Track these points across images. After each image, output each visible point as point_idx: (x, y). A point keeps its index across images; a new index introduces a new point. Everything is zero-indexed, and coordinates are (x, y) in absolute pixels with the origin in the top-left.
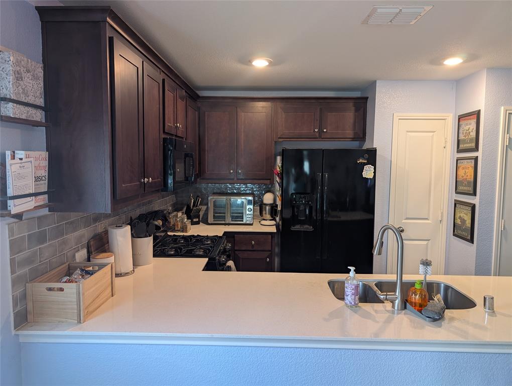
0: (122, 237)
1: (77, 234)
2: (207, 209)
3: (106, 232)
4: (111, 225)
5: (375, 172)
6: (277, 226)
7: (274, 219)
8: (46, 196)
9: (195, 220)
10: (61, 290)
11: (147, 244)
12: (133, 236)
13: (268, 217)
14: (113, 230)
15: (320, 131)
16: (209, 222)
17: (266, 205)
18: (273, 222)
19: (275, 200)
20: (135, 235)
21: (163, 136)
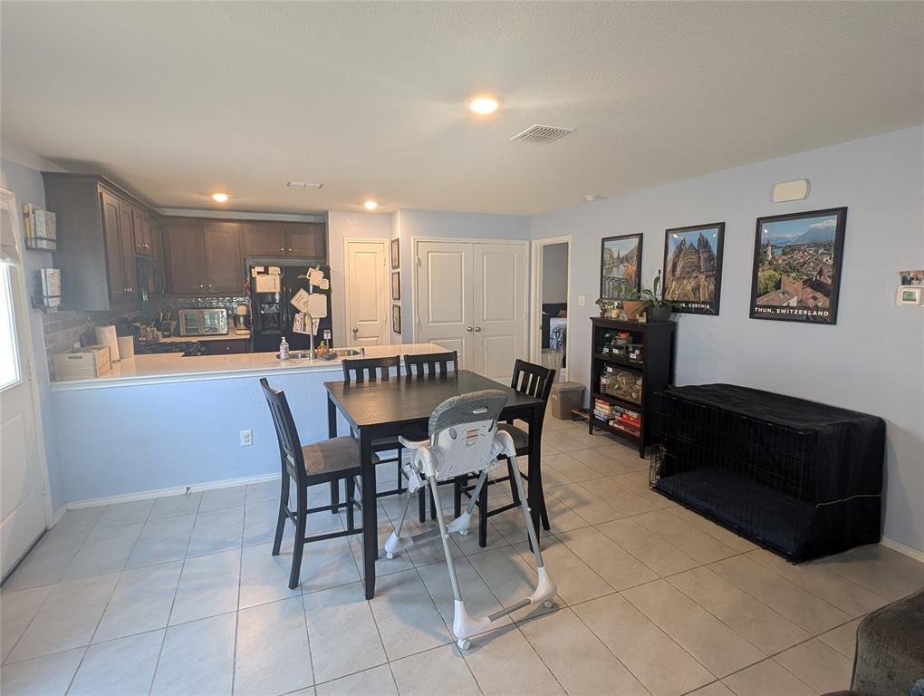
0: (109, 334)
1: (74, 329)
2: (178, 325)
3: (94, 330)
4: (98, 325)
5: (330, 285)
6: (251, 334)
7: (249, 329)
8: (59, 299)
9: (165, 333)
10: (81, 357)
11: (129, 341)
12: (118, 336)
13: (243, 327)
14: (103, 328)
15: (286, 250)
16: (182, 334)
17: (240, 316)
18: (248, 332)
19: (248, 311)
20: (120, 334)
21: (135, 255)
